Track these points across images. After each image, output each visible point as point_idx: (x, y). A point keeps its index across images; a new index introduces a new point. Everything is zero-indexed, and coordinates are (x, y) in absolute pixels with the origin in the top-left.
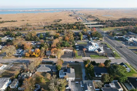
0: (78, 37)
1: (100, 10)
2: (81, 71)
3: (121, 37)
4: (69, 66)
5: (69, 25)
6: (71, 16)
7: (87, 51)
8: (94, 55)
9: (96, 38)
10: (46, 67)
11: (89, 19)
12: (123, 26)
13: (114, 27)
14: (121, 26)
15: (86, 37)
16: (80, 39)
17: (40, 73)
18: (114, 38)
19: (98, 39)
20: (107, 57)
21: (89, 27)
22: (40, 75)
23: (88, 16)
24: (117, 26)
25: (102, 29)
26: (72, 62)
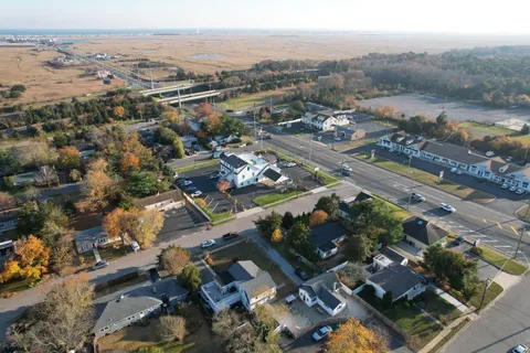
0: (167, 148)
1: (165, 37)
2: (269, 260)
3: (299, 120)
4: (214, 260)
5: (86, 108)
6: (54, 65)
7: (234, 190)
8: (266, 196)
9: (230, 139)
10: (133, 299)
11: (151, 75)
12: (280, 86)
13: (256, 92)
14: (274, 89)
15: (194, 143)
16: (175, 154)
17: (118, 338)
18: (280, 128)
19: (238, 141)
20: (304, 190)
21: (176, 105)
22: (124, 343)
23: (137, 63)
24: (262, 90)
25: (226, 106)
26: (213, 241)
